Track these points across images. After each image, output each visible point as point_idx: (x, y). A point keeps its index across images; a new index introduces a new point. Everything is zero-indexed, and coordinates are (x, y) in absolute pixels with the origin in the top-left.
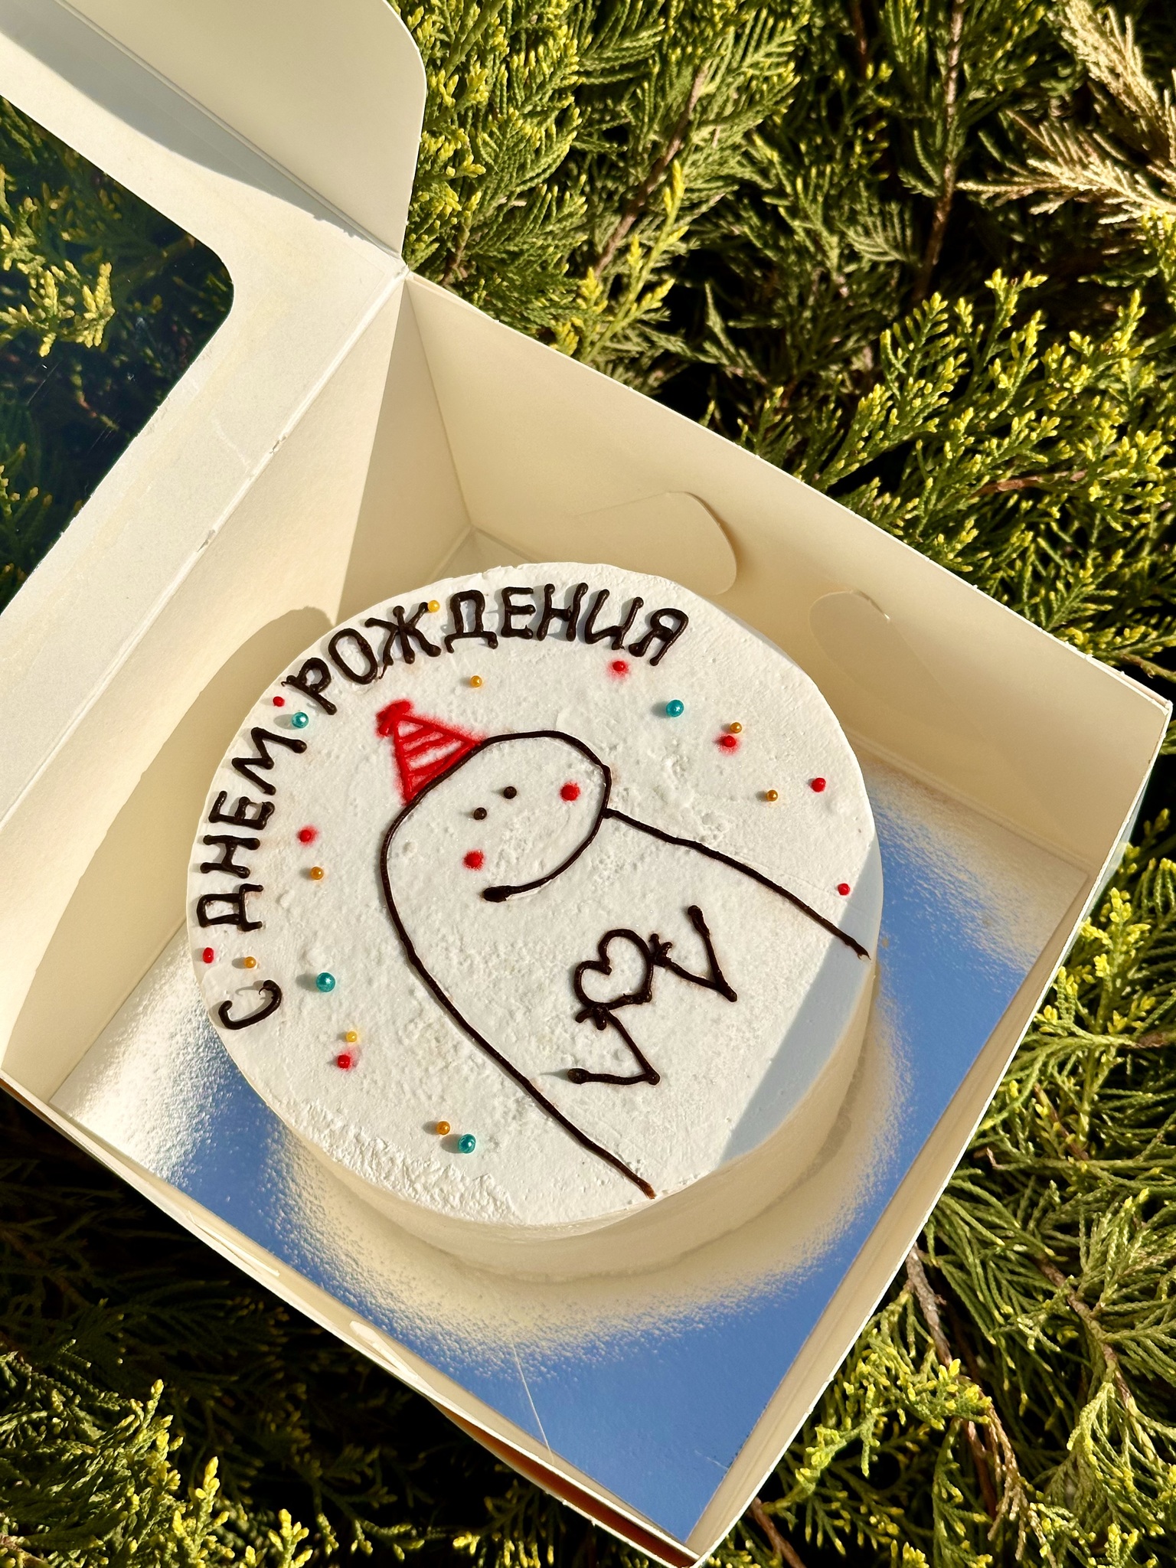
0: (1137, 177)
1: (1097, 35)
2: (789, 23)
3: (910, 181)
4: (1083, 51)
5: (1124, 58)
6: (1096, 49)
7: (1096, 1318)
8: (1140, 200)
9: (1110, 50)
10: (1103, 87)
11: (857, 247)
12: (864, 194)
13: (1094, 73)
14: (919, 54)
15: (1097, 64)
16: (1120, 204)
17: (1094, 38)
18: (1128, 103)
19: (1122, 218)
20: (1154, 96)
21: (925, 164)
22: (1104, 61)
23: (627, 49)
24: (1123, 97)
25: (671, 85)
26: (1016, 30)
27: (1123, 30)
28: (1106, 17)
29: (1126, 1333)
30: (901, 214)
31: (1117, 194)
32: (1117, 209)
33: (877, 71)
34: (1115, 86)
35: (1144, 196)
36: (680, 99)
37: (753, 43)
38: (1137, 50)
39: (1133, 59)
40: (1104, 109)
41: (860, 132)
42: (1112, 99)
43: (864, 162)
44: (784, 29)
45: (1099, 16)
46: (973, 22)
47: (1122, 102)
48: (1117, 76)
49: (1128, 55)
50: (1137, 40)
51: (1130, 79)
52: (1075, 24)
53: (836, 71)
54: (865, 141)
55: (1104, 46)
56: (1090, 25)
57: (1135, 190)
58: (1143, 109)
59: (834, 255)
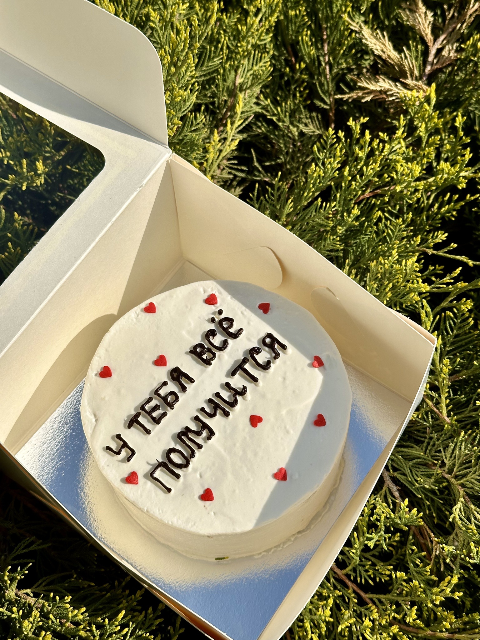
0: (397, 84)
1: (375, 40)
2: (266, 55)
3: (318, 103)
4: (371, 45)
5: (385, 46)
6: (375, 44)
7: (453, 478)
8: (399, 91)
9: (380, 44)
10: (380, 57)
11: (304, 130)
12: (303, 110)
13: (376, 52)
14: (314, 58)
15: (377, 49)
16: (393, 94)
18: (390, 61)
19: (394, 98)
20: (399, 57)
21: (323, 96)
22: (379, 48)
23: (211, 66)
24: (388, 59)
25: (228, 78)
26: (346, 42)
27: (384, 37)
28: (377, 34)
29: (465, 479)
30: (317, 116)
31: (391, 90)
32: (392, 95)
33: (300, 65)
34: (384, 56)
35: (401, 90)
36: (232, 84)
37: (255, 63)
38: (390, 43)
39: (389, 46)
40: (382, 66)
41: (298, 89)
42: (384, 61)
43: (301, 99)
44: (265, 57)
45: (375, 34)
46: (331, 45)
47: (388, 61)
48: (384, 52)
49: (387, 45)
50: (390, 39)
51: (389, 53)
52: (366, 36)
53: (285, 68)
54: (300, 92)
55: (378, 43)
56: (372, 37)
57: (397, 88)
58: (395, 62)
59: (296, 134)
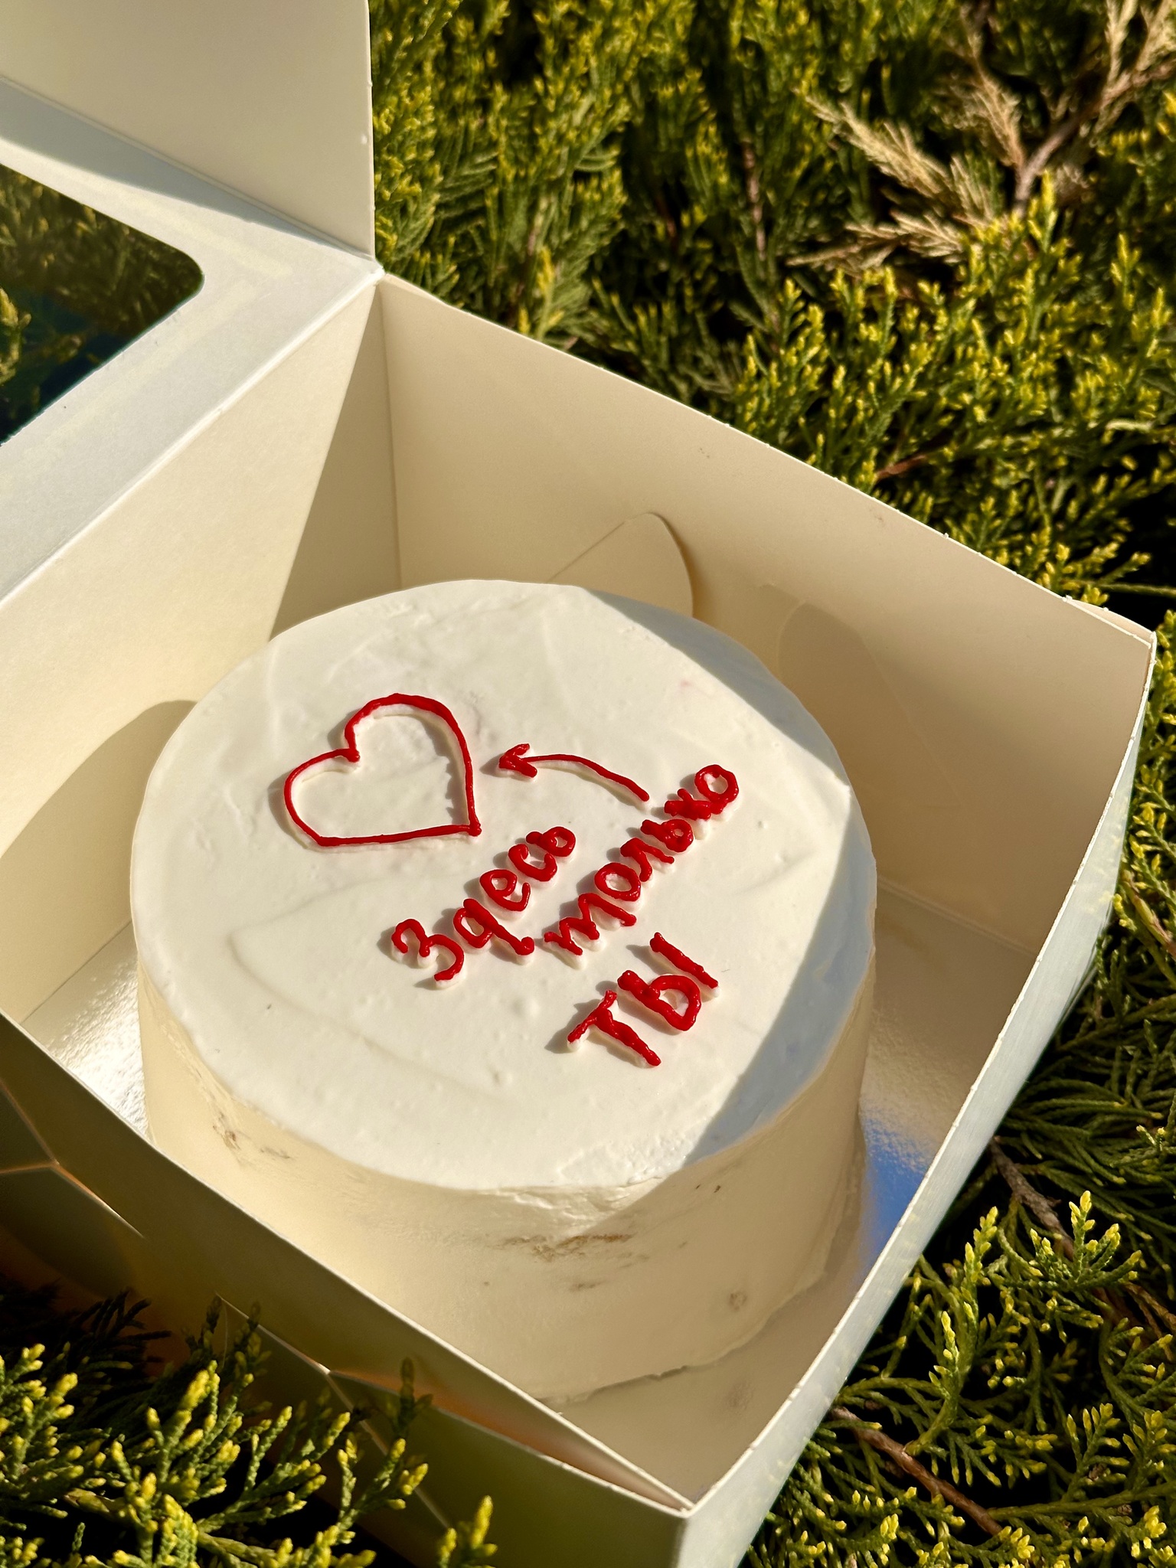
0: (945, 224)
1: (881, 144)
3: (741, 313)
4: (870, 153)
5: (907, 157)
6: (883, 153)
9: (895, 154)
10: (895, 181)
12: (704, 335)
13: (886, 170)
15: (888, 165)
17: (878, 146)
18: (921, 191)
22: (892, 162)
23: (467, 177)
24: (916, 187)
27: (901, 137)
28: (883, 130)
33: (691, 217)
34: (905, 179)
36: (519, 243)
38: (918, 151)
41: (687, 280)
43: (697, 303)
48: (907, 172)
49: (911, 154)
50: (915, 143)
51: (917, 174)
52: (858, 134)
54: (694, 284)
55: (888, 151)
56: (872, 138)
57: (946, 233)
58: (934, 194)
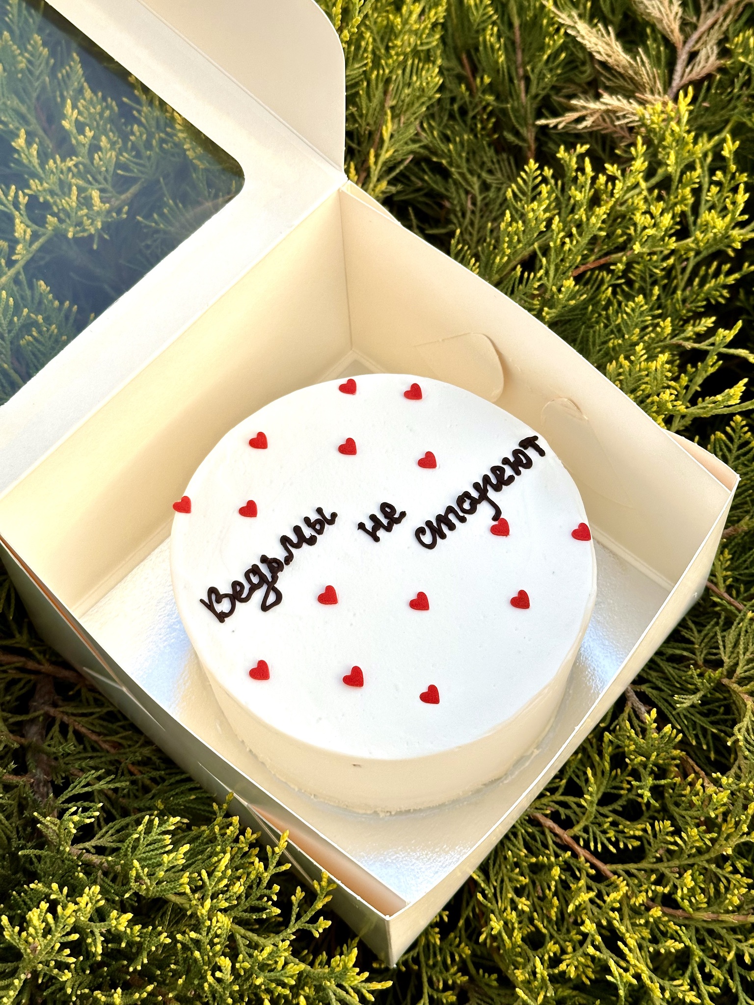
1: (595, 38)
3: (510, 137)
4: (589, 46)
5: (611, 47)
6: (596, 45)
7: (734, 683)
8: (634, 111)
9: (604, 45)
10: (604, 64)
11: (489, 181)
12: (487, 149)
13: (598, 57)
14: (503, 69)
15: (599, 52)
16: (624, 115)
17: (594, 40)
19: (626, 121)
20: (632, 62)
21: (517, 125)
22: (602, 51)
24: (616, 67)
26: (551, 43)
27: (608, 33)
28: (600, 30)
30: (508, 158)
32: (623, 117)
33: (482, 81)
35: (637, 109)
38: (618, 43)
39: (618, 47)
40: (606, 77)
42: (610, 70)
45: (595, 30)
47: (616, 70)
49: (614, 45)
50: (618, 38)
51: (617, 57)
55: (600, 43)
56: (591, 34)
57: (632, 107)
58: (627, 71)
59: (476, 186)
